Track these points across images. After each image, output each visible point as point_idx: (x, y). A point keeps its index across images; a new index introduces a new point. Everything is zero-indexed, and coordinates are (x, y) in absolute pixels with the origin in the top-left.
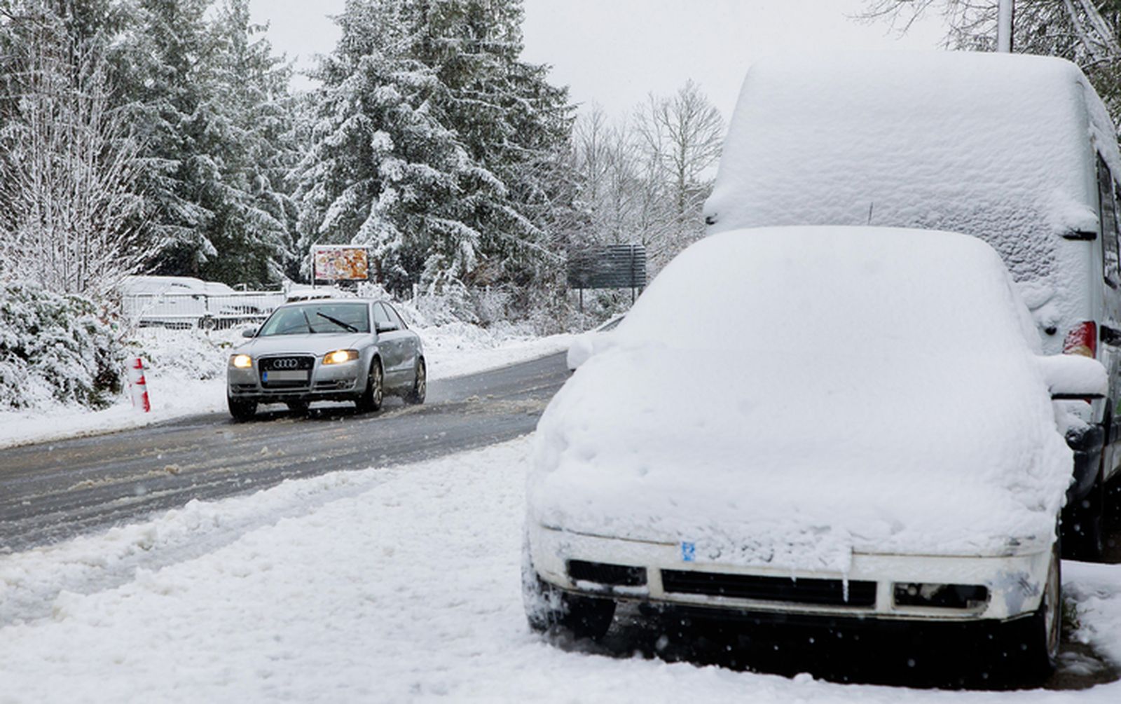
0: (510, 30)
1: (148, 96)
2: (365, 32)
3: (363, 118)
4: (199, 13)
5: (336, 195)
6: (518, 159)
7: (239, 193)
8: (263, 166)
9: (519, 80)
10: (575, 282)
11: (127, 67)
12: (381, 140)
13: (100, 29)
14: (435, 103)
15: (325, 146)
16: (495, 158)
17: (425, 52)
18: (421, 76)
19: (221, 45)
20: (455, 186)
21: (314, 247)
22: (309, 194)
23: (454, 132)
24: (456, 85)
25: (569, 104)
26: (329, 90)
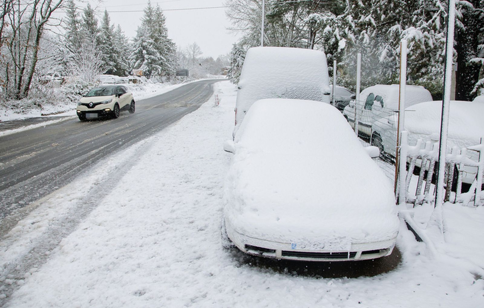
0: (166, 33)
1: (104, 44)
2: (141, 33)
3: (141, 48)
4: (112, 30)
5: (137, 61)
6: (167, 55)
7: (120, 60)
8: (124, 55)
9: (168, 42)
10: (177, 75)
11: (100, 39)
12: (144, 52)
13: (95, 32)
14: (153, 45)
15: (135, 53)
16: (164, 55)
17: (152, 37)
18: (152, 41)
19: (117, 35)
20: (157, 59)
21: (133, 70)
22: (132, 61)
23: (157, 50)
24: (157, 42)
25: (176, 45)
26: (135, 43)
